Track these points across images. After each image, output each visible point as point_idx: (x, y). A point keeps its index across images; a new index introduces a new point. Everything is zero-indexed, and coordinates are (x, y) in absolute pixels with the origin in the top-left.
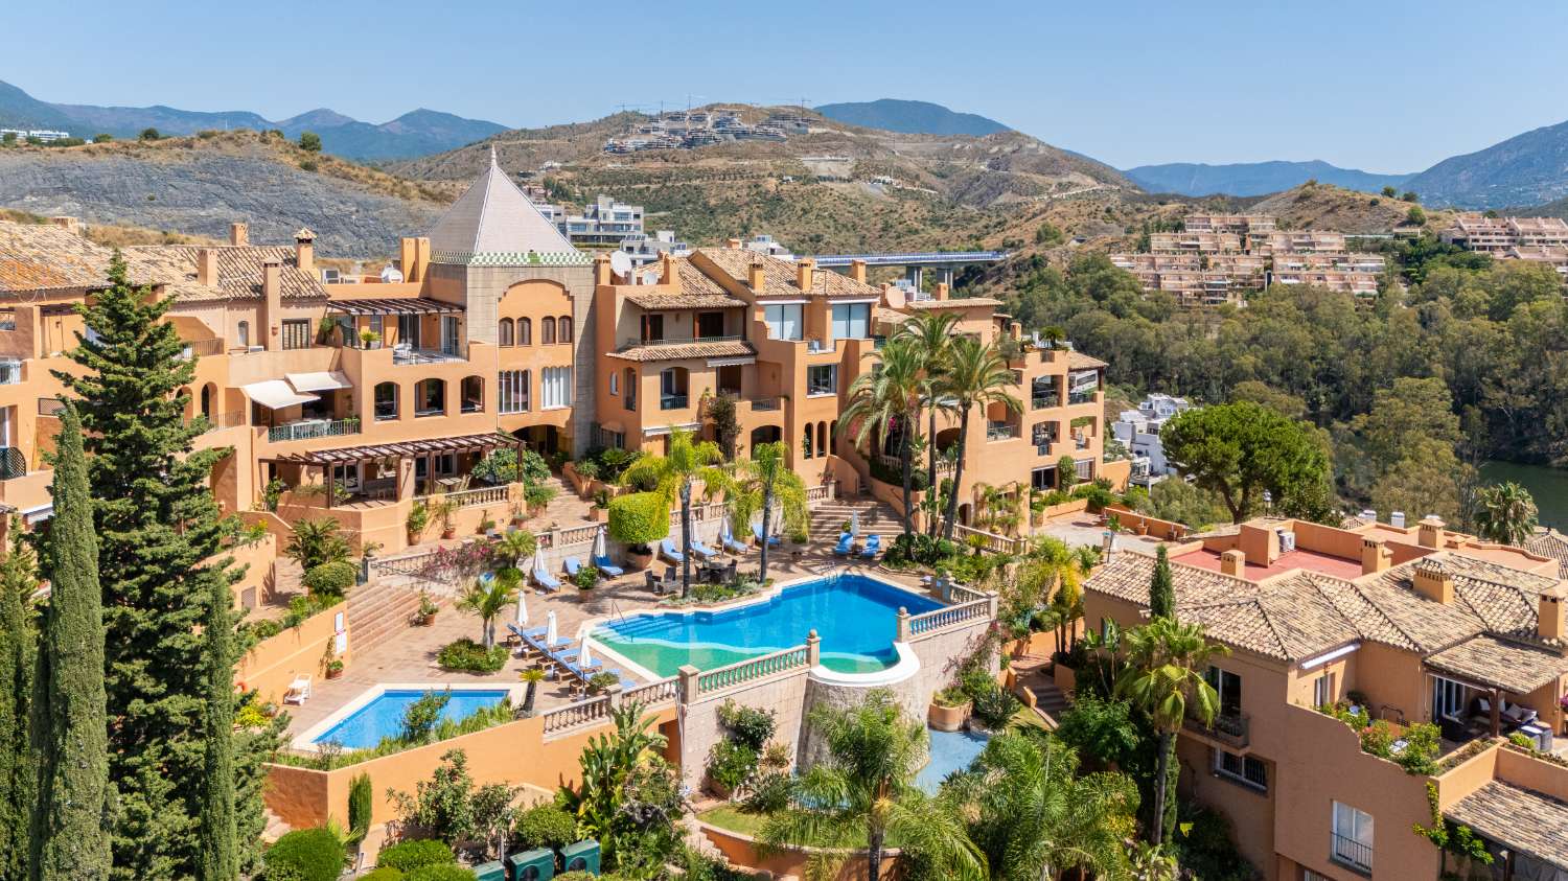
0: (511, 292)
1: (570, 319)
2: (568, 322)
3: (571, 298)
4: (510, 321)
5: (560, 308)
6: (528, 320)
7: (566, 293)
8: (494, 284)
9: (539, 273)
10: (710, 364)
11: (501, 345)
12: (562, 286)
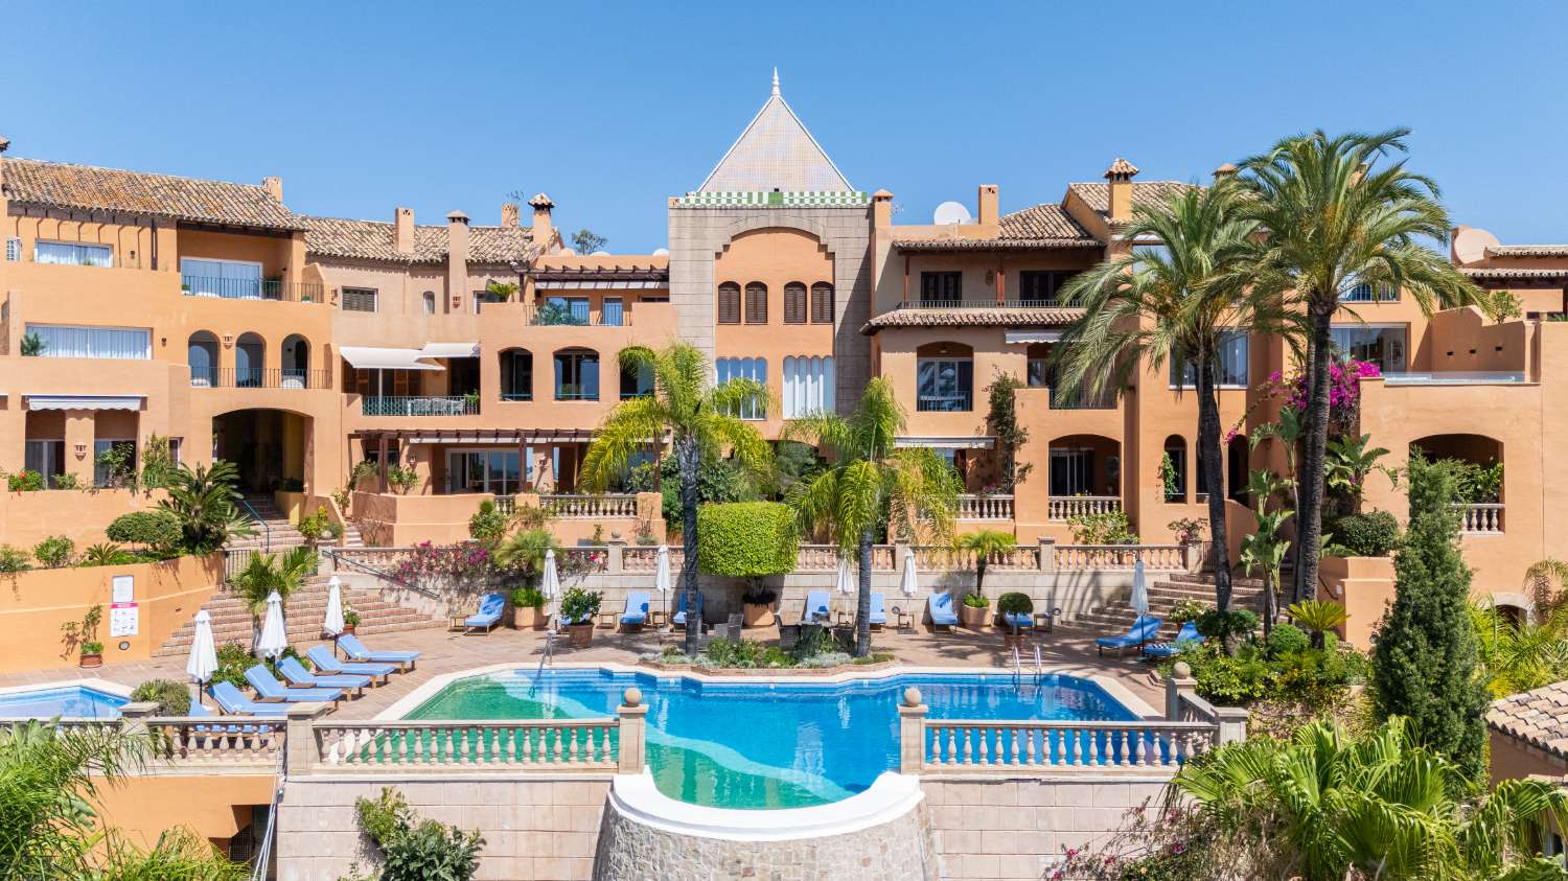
0: (734, 245)
1: (831, 288)
2: (827, 294)
3: (831, 256)
4: (736, 287)
5: (813, 269)
6: (763, 287)
7: (823, 248)
8: (710, 233)
9: (778, 218)
10: (1012, 338)
11: (721, 321)
12: (816, 238)
